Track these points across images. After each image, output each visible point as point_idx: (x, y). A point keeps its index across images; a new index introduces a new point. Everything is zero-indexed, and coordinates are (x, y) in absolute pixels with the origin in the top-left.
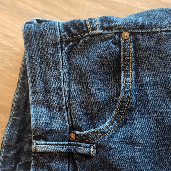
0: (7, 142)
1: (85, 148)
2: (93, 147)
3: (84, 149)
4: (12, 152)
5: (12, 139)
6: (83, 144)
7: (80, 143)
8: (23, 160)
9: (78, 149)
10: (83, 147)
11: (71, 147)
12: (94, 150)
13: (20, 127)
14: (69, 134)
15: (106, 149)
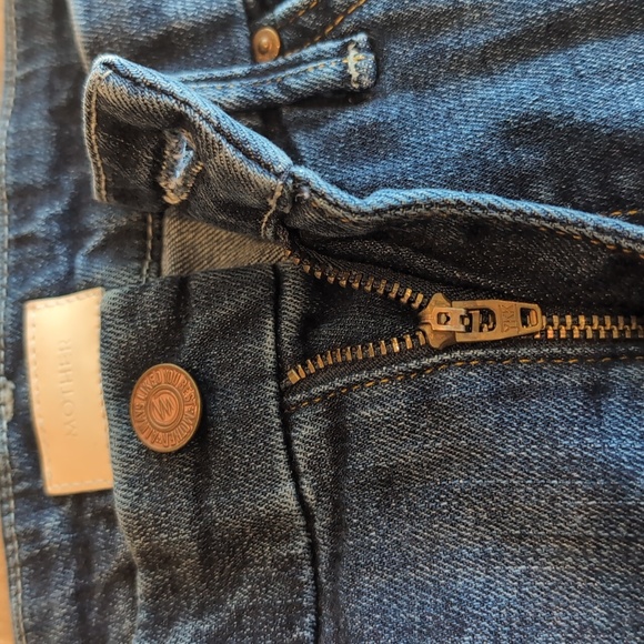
0: (11, 179)
1: (320, 64)
2: (357, 47)
3: (315, 68)
4: (43, 213)
5: (29, 157)
6: (309, 51)
7: (297, 55)
8: (96, 230)
9: (293, 80)
10: (312, 60)
11: (264, 82)
12: (361, 56)
13: (51, 98)
14: (251, 38)
15: (418, 29)
